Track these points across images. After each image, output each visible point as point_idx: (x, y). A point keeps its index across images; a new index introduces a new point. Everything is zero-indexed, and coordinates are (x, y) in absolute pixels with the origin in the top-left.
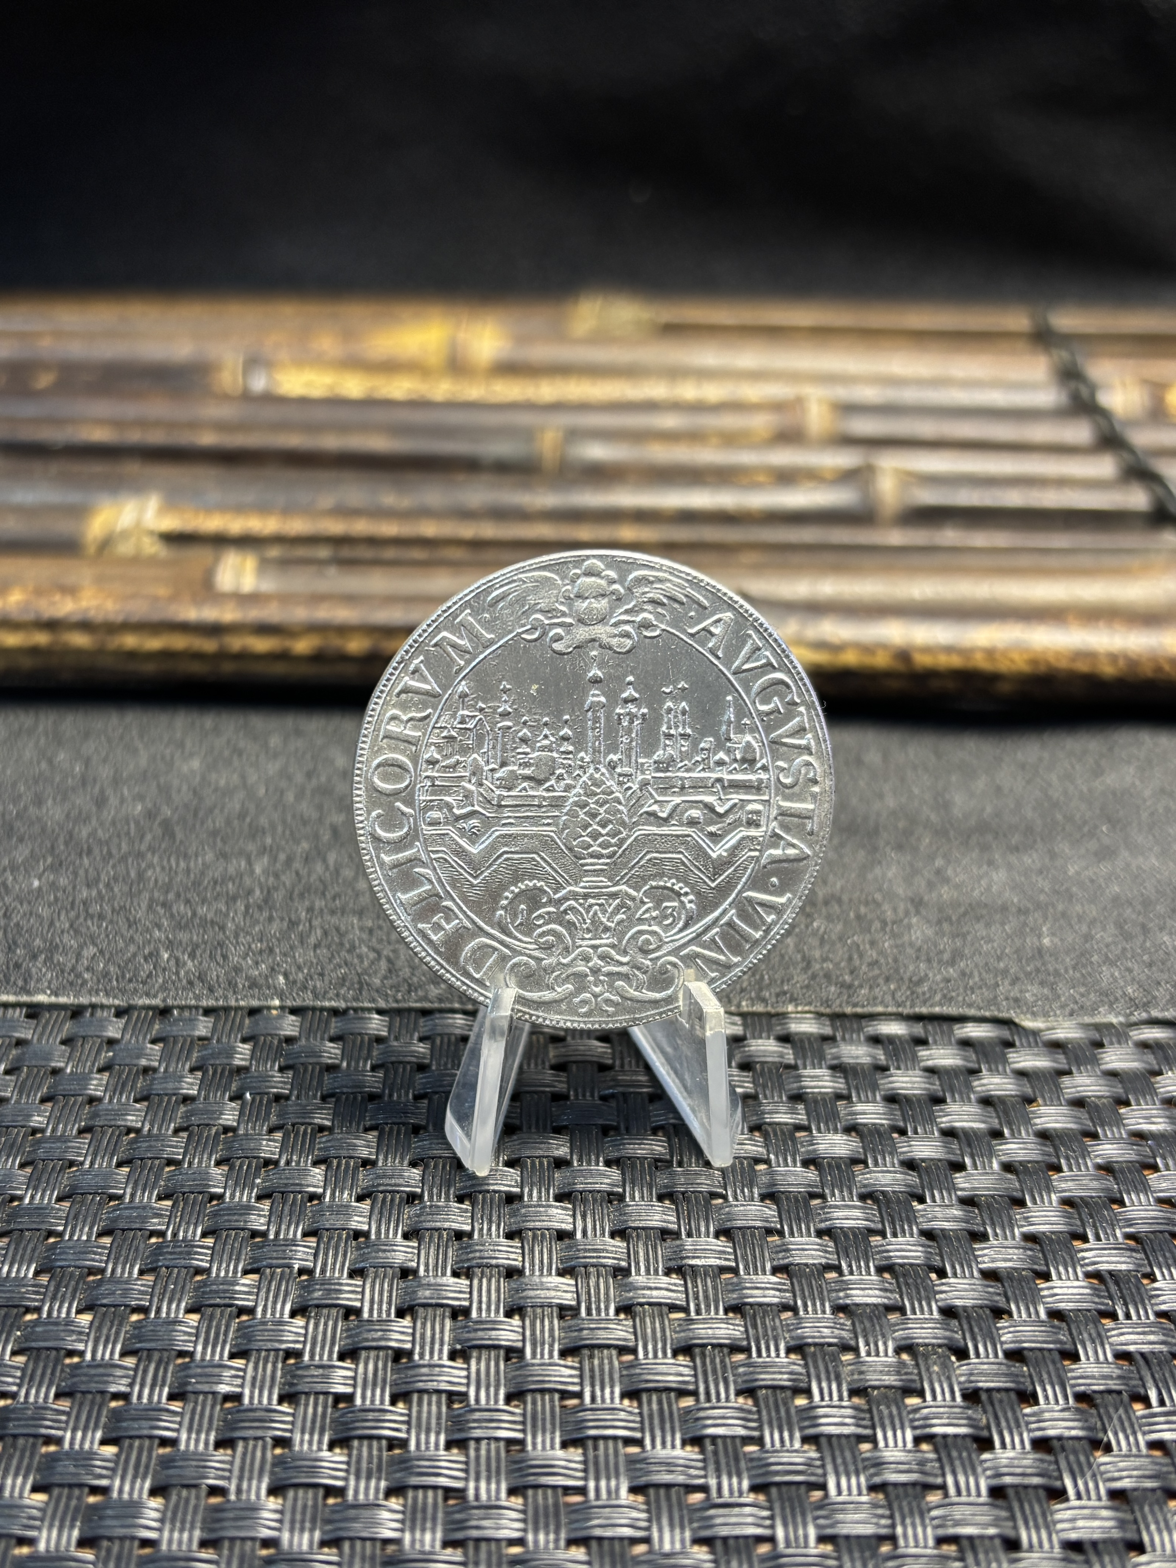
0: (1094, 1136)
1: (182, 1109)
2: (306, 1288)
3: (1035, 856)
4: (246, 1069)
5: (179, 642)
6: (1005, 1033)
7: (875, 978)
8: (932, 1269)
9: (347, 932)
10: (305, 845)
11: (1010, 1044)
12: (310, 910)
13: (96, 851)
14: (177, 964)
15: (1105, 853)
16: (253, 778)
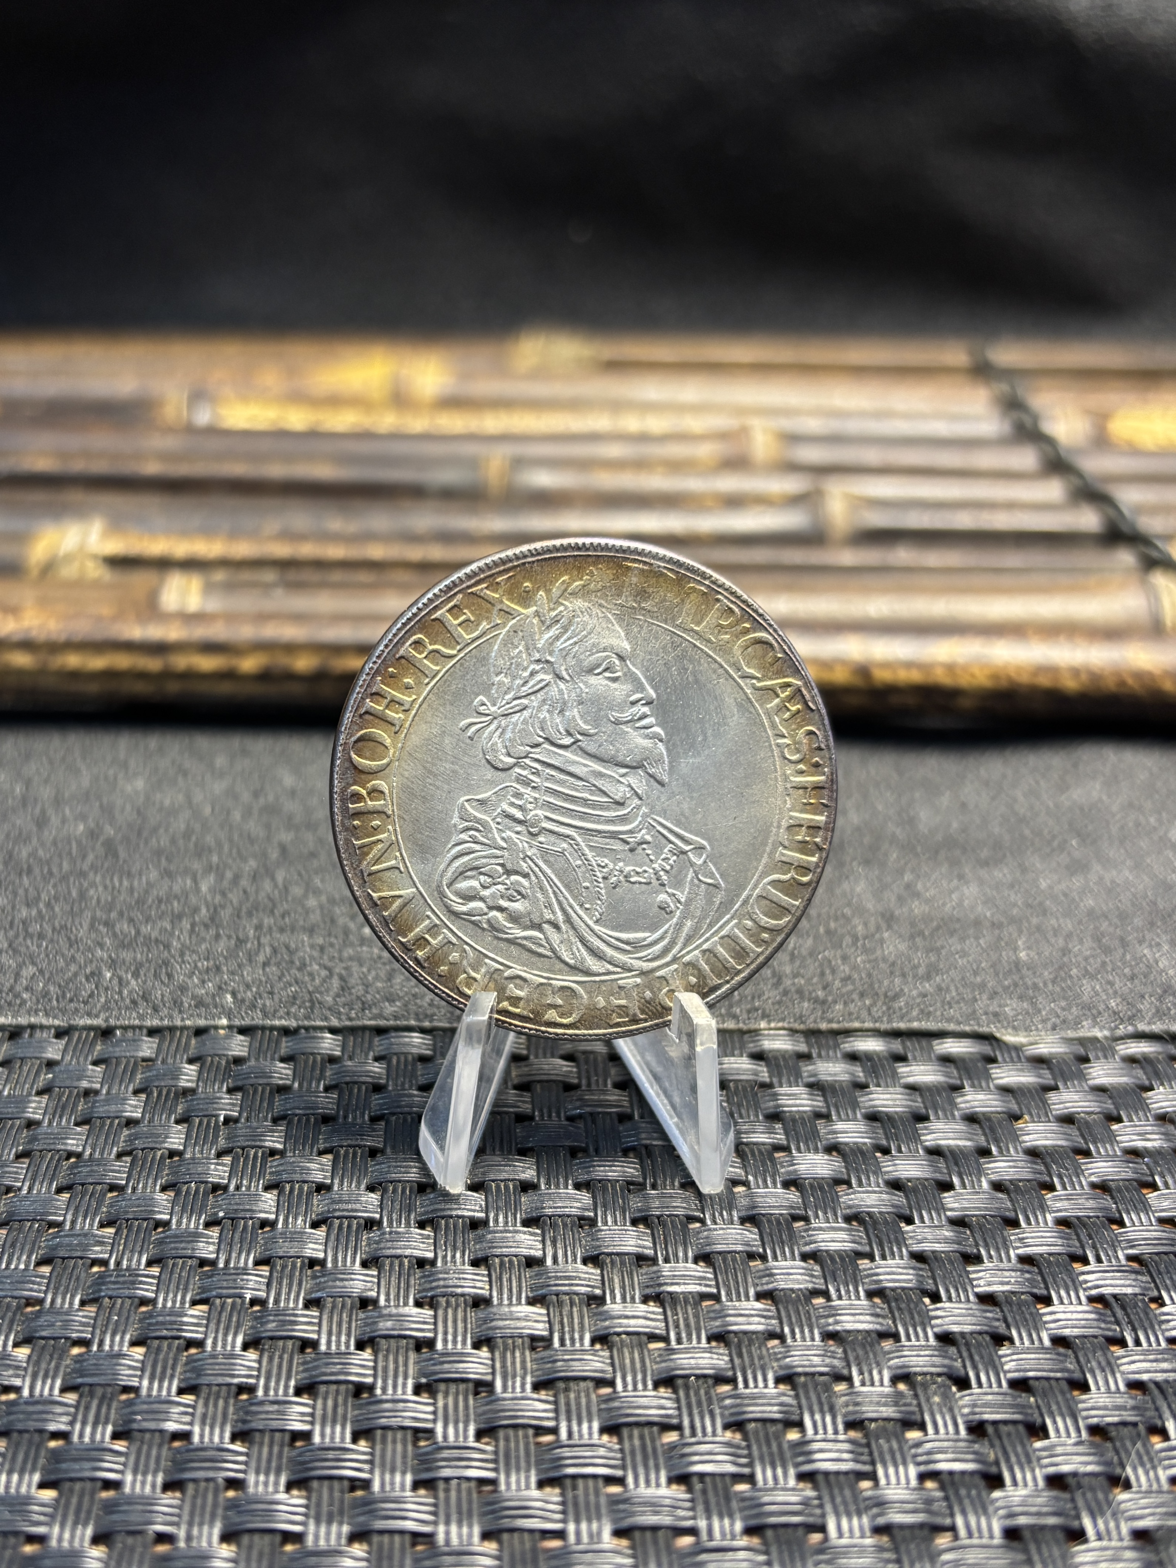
0: (1087, 1153)
1: (126, 1132)
2: (259, 1319)
3: (1006, 870)
4: (193, 1091)
5: (123, 661)
6: (986, 1049)
7: (850, 993)
8: (925, 1293)
9: (297, 950)
10: (253, 863)
11: (992, 1060)
12: (258, 927)
13: (37, 871)
14: (120, 983)
15: (1077, 867)
16: (198, 796)
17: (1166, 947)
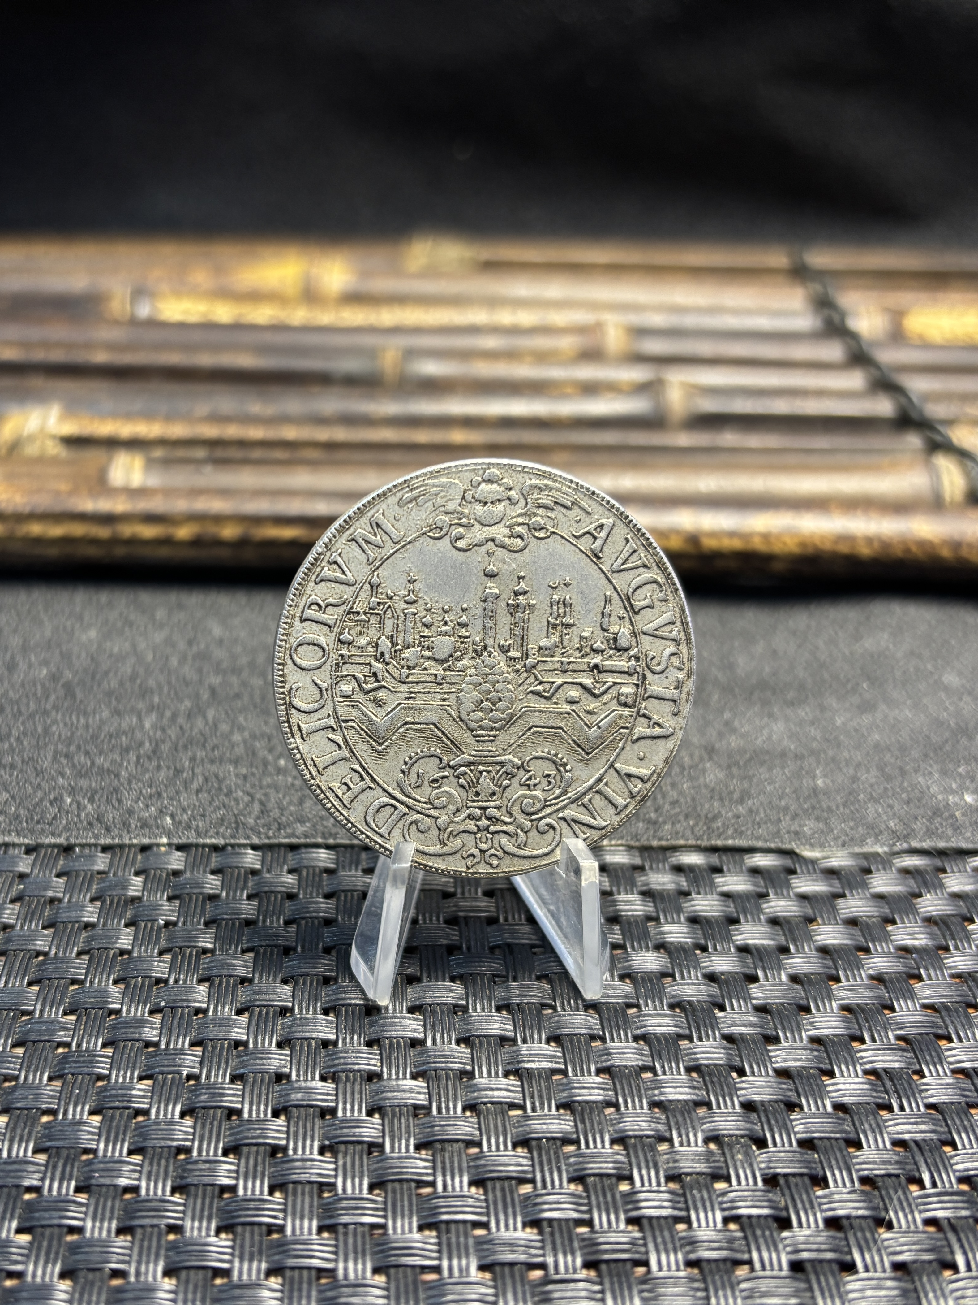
0: (867, 951)
1: (84, 934)
2: (194, 1091)
3: (808, 709)
4: (139, 899)
5: (78, 530)
6: (787, 862)
7: (677, 814)
8: (733, 1068)
9: (224, 778)
10: (187, 703)
11: (792, 872)
12: (193, 759)
14: (79, 808)
15: (866, 707)
16: (142, 645)
17: (937, 775)
